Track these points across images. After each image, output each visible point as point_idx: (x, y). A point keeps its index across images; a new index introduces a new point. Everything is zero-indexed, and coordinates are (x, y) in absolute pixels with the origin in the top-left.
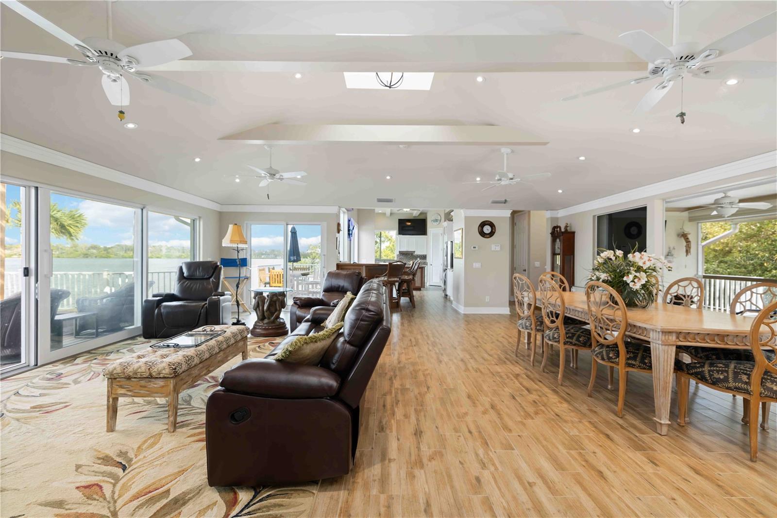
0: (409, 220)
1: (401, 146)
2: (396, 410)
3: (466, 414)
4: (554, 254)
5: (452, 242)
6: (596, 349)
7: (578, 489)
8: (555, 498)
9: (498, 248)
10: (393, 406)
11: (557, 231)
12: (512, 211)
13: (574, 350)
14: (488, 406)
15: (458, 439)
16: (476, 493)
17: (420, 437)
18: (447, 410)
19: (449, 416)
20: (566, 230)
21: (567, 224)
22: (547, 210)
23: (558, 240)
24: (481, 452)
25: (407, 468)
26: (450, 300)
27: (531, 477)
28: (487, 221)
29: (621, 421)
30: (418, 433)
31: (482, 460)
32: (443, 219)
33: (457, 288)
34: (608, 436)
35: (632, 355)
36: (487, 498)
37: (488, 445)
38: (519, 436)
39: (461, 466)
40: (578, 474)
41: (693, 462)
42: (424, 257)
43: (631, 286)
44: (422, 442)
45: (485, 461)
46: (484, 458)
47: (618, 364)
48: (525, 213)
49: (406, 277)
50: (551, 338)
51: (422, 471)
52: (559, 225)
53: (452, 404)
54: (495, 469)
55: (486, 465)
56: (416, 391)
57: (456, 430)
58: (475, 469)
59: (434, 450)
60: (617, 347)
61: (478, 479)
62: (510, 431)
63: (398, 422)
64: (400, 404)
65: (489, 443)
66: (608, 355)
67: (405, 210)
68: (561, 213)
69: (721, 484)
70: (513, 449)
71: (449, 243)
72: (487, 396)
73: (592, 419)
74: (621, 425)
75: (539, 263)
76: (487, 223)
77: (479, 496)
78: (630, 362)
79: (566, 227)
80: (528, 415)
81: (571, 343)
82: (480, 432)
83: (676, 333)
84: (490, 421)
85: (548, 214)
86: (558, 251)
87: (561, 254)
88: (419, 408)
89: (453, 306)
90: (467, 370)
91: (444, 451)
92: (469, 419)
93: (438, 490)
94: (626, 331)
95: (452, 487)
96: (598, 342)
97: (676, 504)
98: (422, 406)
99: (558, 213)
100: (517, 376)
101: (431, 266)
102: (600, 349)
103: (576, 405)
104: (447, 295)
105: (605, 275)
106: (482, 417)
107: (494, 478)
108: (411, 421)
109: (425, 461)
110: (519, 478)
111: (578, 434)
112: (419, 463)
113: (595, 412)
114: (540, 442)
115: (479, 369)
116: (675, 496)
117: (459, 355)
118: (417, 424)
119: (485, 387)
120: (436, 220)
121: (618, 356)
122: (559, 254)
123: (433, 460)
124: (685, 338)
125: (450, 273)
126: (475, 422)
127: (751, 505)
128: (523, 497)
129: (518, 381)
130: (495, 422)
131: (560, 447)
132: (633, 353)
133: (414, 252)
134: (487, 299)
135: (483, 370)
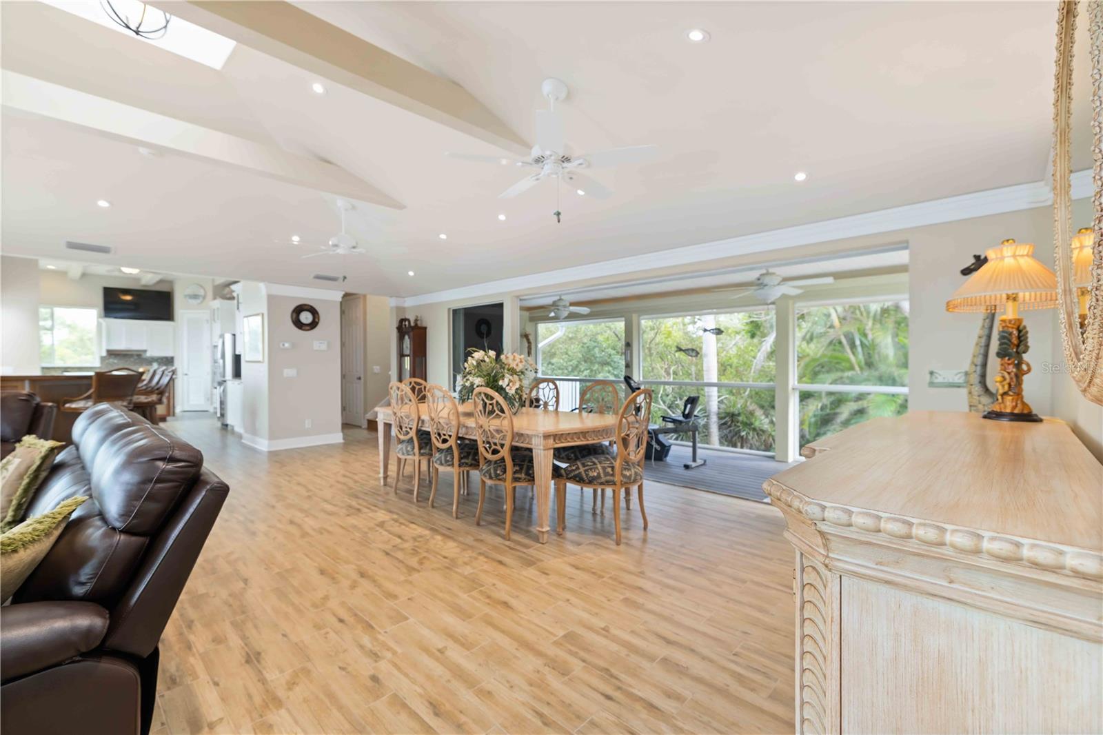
0: (126, 291)
1: (142, 150)
2: (192, 638)
3: (326, 598)
4: (401, 355)
5: (234, 335)
6: (484, 467)
7: (490, 631)
8: (471, 653)
9: (324, 347)
10: (181, 634)
11: (405, 325)
12: (343, 293)
13: (465, 472)
14: (355, 576)
15: (326, 638)
16: (378, 697)
17: (259, 662)
18: (293, 604)
19: (298, 610)
20: (416, 325)
21: (417, 317)
22: (391, 297)
23: (407, 337)
24: (366, 640)
25: (252, 720)
26: (233, 432)
27: (438, 642)
28: (305, 305)
29: (507, 543)
30: (253, 658)
31: (371, 651)
32: (210, 294)
33: (251, 412)
34: (500, 562)
35: (518, 468)
36: (395, 696)
37: (372, 627)
38: (409, 599)
39: (344, 673)
40: (486, 615)
41: (571, 559)
42: (169, 361)
43: (507, 391)
44: (264, 668)
45: (376, 649)
46: (374, 646)
47: (504, 480)
48: (359, 298)
49: (143, 399)
50: (443, 462)
51: (283, 712)
52: (407, 317)
53: (298, 593)
54: (393, 654)
55: (379, 654)
56: (224, 594)
57: (318, 627)
58: (365, 667)
59: (292, 670)
60: (504, 462)
61: (374, 679)
62: (395, 597)
63: (204, 657)
64: (198, 626)
65: (374, 626)
66: (495, 470)
67: (127, 270)
68: (409, 302)
69: (594, 570)
70: (407, 619)
71: (228, 337)
72: (347, 562)
73: (480, 549)
74: (509, 547)
75: (378, 367)
76: (306, 307)
77: (383, 698)
78: (517, 476)
79: (416, 320)
80: (411, 570)
81: (467, 464)
82: (356, 615)
83: (553, 435)
84: (365, 595)
85: (393, 302)
86: (407, 351)
87: (411, 356)
88: (239, 618)
89: (243, 441)
90: (305, 534)
91: (309, 665)
92: (333, 604)
93: (319, 724)
94: (512, 441)
95: (340, 708)
96: (485, 459)
97: (570, 603)
98: (243, 612)
99: (405, 301)
100: (381, 525)
101: (186, 377)
102: (488, 466)
103: (461, 539)
104: (227, 425)
105: (479, 379)
106: (352, 593)
107: (395, 665)
108: (231, 644)
109: (281, 693)
110: (426, 650)
111: (472, 571)
112: (274, 701)
113: (482, 541)
114: (435, 596)
115: (325, 529)
116: (568, 597)
117: (283, 516)
118: (246, 645)
119: (342, 552)
120: (195, 297)
121: (505, 472)
122: (407, 356)
123: (295, 685)
124: (560, 440)
125: (233, 386)
126: (343, 604)
127: (615, 579)
128: (438, 670)
129: (386, 530)
130: (372, 593)
131: (460, 594)
132: (519, 465)
133: (145, 351)
134: (308, 424)
135: (330, 529)
